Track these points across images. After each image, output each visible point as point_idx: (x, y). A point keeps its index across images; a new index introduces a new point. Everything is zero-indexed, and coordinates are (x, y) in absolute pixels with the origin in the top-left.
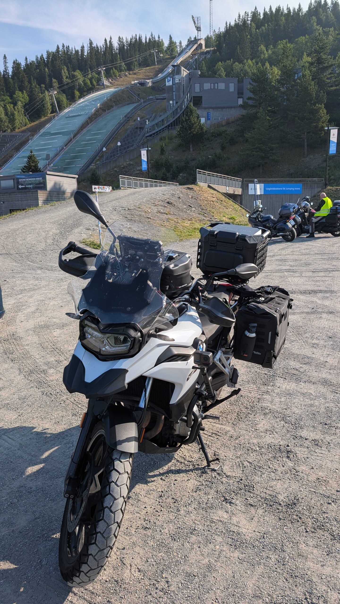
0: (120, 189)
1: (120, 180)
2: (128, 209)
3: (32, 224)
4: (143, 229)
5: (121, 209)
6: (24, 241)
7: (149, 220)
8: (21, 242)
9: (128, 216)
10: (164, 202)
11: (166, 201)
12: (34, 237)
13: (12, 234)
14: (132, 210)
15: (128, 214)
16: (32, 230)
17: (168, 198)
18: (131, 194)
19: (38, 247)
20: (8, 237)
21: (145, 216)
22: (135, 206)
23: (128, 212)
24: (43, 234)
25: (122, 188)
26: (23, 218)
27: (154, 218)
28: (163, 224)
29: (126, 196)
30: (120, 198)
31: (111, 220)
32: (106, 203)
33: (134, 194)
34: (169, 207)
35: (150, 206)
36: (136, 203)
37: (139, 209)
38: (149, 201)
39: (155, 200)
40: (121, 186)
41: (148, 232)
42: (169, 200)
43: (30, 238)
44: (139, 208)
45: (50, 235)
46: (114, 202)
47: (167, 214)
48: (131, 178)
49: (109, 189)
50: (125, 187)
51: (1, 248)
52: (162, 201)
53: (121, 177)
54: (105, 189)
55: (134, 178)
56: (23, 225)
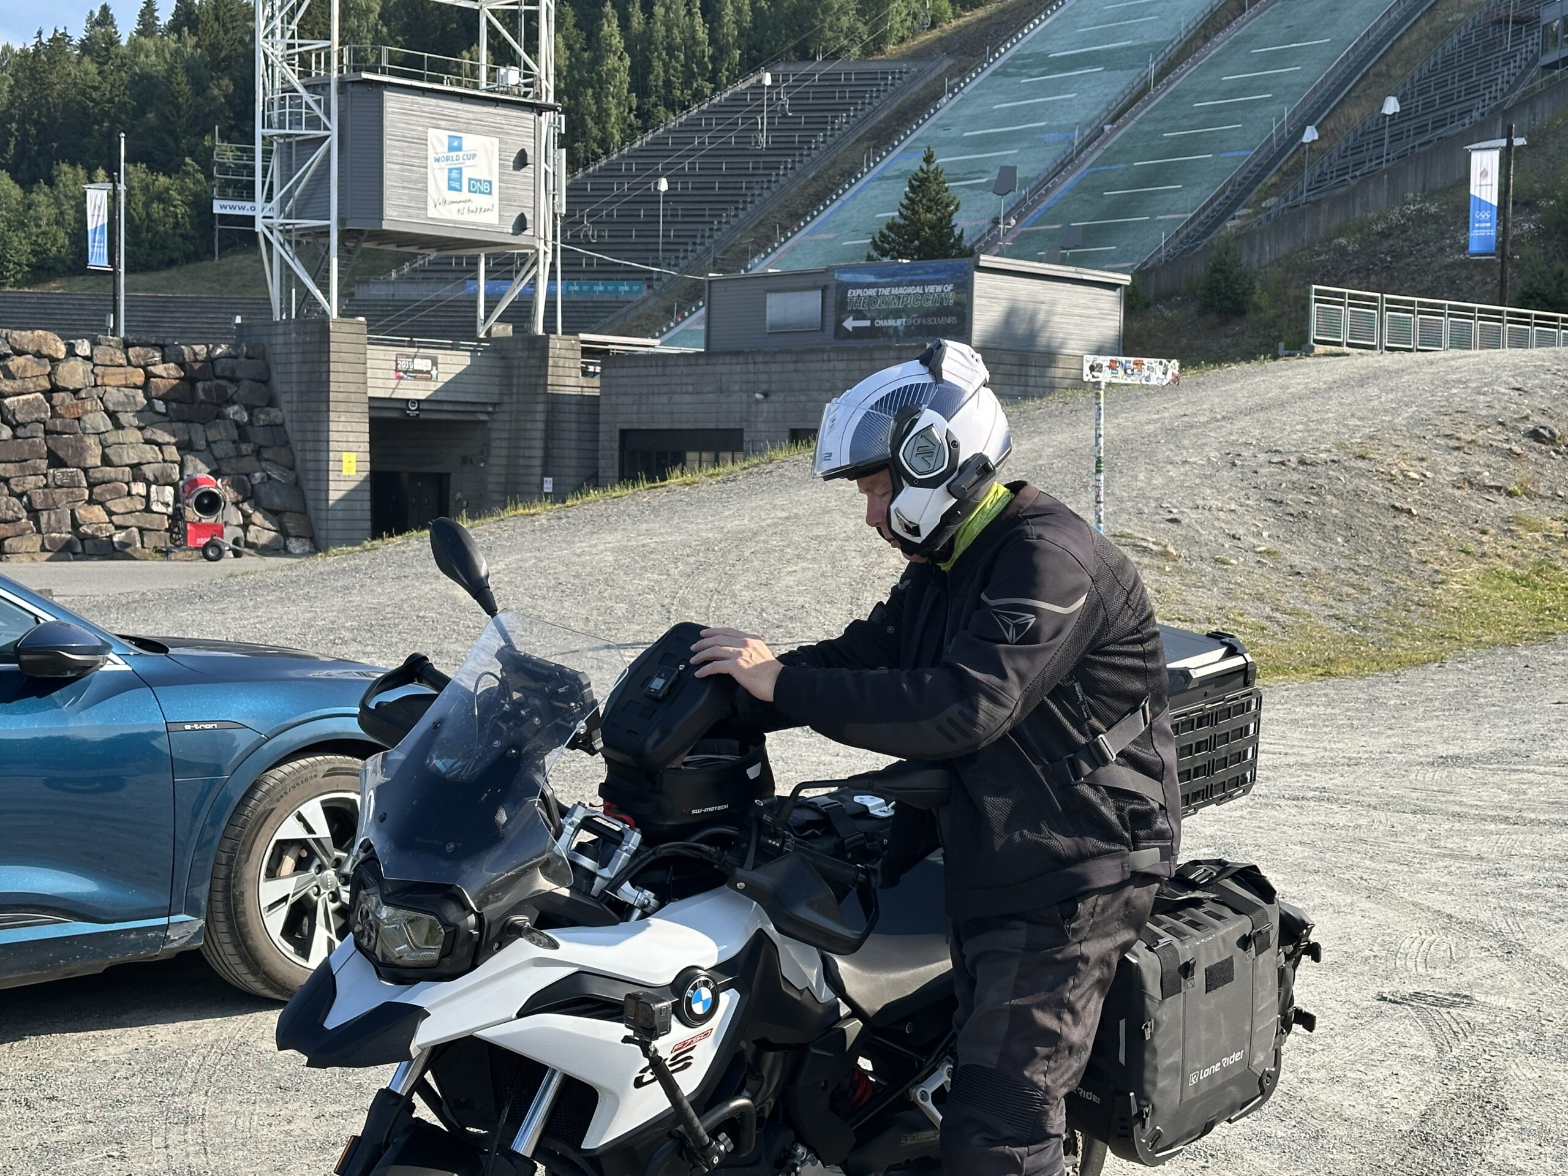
0: (1309, 352)
1: (1314, 307)
2: (1302, 462)
3: (826, 511)
4: (1344, 564)
5: (1262, 457)
6: (762, 593)
7: (1402, 521)
8: (747, 596)
9: (1289, 498)
10: (1515, 429)
11: (1522, 426)
12: (810, 573)
13: (725, 553)
14: (1320, 469)
15: (1295, 486)
16: (814, 544)
17: (1543, 412)
18: (1344, 384)
19: (811, 620)
20: (702, 567)
21: (1381, 500)
22: (1341, 446)
23: (1295, 477)
24: (858, 561)
25: (1319, 349)
26: (800, 484)
27: (1433, 514)
28: (1472, 547)
29: (1315, 392)
30: (1282, 405)
31: (1194, 515)
32: (1204, 424)
33: (1362, 382)
34: (1533, 456)
35: (1423, 449)
36: (1354, 431)
37: (1360, 464)
38: (1426, 422)
39: (1459, 417)
40: (1314, 335)
41: (1368, 582)
42: (1544, 421)
43: (790, 580)
44: (1363, 457)
45: (883, 572)
46: (1244, 422)
47: (1511, 494)
48: (1374, 299)
49: (1165, 373)
50: (1339, 344)
51: (656, 617)
52: (1501, 423)
53: (1318, 292)
54: (1146, 373)
55: (1389, 301)
56: (784, 514)
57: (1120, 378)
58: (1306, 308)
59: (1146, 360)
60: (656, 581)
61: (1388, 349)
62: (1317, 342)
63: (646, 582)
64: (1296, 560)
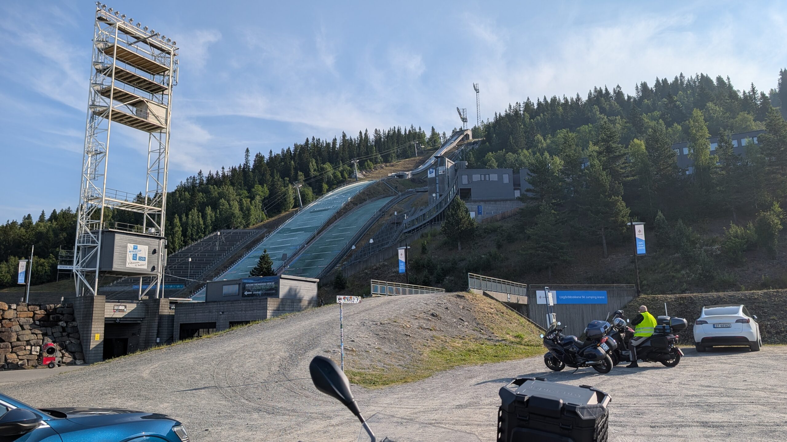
0: (371, 296)
1: (372, 285)
2: (381, 324)
3: (255, 344)
4: (398, 350)
5: (371, 323)
6: (241, 369)
7: (408, 338)
8: (237, 370)
9: (380, 333)
10: (428, 314)
11: (429, 313)
12: (254, 362)
13: (227, 357)
14: (386, 325)
15: (381, 330)
16: (254, 353)
17: (433, 309)
18: (384, 303)
19: (258, 376)
20: (221, 362)
21: (402, 333)
22: (389, 319)
23: (380, 328)
24: (268, 358)
25: (374, 295)
26: (244, 336)
27: (415, 336)
28: (426, 344)
29: (378, 306)
30: (371, 309)
31: (357, 339)
32: (353, 315)
33: (389, 303)
34: (433, 320)
35: (408, 319)
36: (391, 315)
37: (395, 323)
38: (407, 312)
39: (415, 311)
40: (372, 292)
41: (405, 355)
42: (433, 311)
43: (249, 364)
44: (395, 322)
45: (276, 360)
46: (363, 314)
47: (431, 330)
48: (385, 283)
49: (358, 300)
50: (378, 294)
51: (210, 378)
52: (424, 312)
53: (373, 281)
54: (353, 300)
55: (388, 283)
56: (243, 345)
57: (346, 302)
58: (370, 285)
59: (352, 297)
60: (207, 367)
61: (389, 295)
62: (373, 294)
63: (204, 368)
64: (386, 350)
